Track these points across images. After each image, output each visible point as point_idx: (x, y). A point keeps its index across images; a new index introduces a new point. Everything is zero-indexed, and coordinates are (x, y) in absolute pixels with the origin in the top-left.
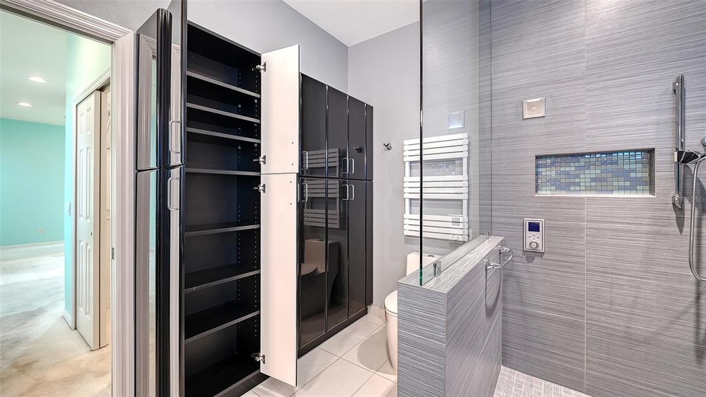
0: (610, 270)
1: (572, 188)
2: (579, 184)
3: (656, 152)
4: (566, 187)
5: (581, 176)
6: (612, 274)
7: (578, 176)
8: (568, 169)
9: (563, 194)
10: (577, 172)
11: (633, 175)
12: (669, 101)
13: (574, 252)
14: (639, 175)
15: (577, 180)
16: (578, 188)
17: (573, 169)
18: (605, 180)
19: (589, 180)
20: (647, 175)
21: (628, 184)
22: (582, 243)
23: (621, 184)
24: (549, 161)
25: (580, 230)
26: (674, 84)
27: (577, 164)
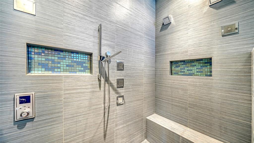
0: (75, 115)
1: (56, 70)
2: (59, 68)
3: (93, 55)
4: (52, 69)
5: (61, 63)
6: (76, 116)
7: (59, 63)
8: (53, 58)
9: (50, 73)
10: (59, 61)
11: (84, 65)
12: (97, 34)
13: (57, 111)
14: (87, 65)
15: (59, 65)
16: (59, 70)
17: (57, 58)
18: (73, 66)
19: (65, 66)
20: (89, 65)
21: (82, 69)
22: (62, 103)
23: (80, 69)
24: (40, 51)
25: (60, 96)
26: (99, 27)
27: (59, 56)
